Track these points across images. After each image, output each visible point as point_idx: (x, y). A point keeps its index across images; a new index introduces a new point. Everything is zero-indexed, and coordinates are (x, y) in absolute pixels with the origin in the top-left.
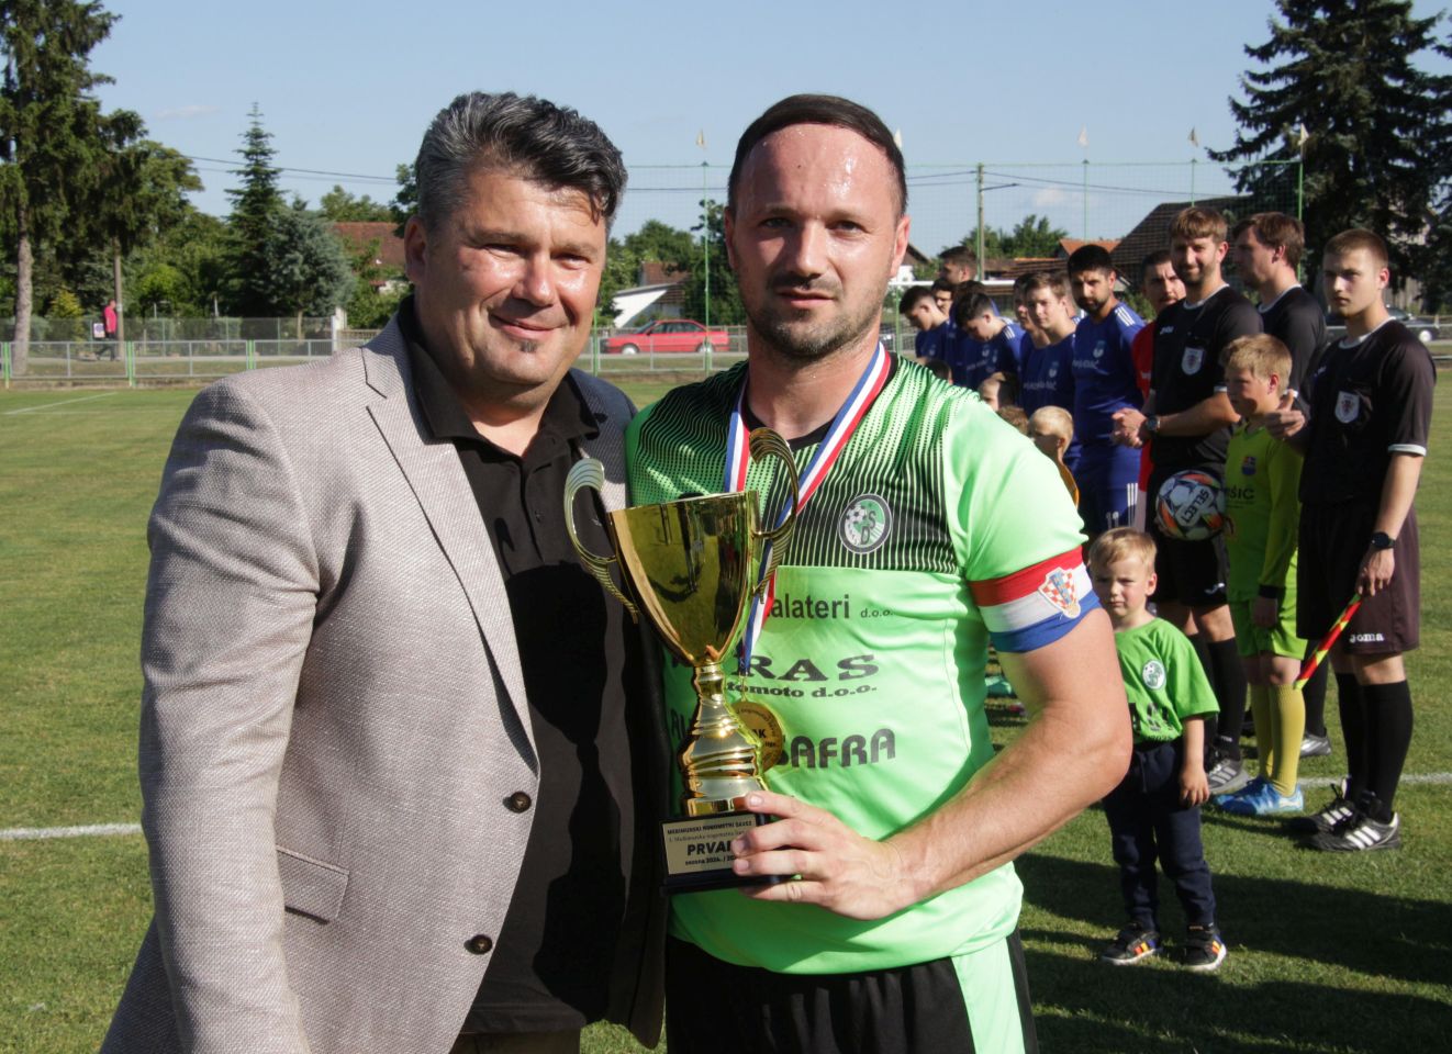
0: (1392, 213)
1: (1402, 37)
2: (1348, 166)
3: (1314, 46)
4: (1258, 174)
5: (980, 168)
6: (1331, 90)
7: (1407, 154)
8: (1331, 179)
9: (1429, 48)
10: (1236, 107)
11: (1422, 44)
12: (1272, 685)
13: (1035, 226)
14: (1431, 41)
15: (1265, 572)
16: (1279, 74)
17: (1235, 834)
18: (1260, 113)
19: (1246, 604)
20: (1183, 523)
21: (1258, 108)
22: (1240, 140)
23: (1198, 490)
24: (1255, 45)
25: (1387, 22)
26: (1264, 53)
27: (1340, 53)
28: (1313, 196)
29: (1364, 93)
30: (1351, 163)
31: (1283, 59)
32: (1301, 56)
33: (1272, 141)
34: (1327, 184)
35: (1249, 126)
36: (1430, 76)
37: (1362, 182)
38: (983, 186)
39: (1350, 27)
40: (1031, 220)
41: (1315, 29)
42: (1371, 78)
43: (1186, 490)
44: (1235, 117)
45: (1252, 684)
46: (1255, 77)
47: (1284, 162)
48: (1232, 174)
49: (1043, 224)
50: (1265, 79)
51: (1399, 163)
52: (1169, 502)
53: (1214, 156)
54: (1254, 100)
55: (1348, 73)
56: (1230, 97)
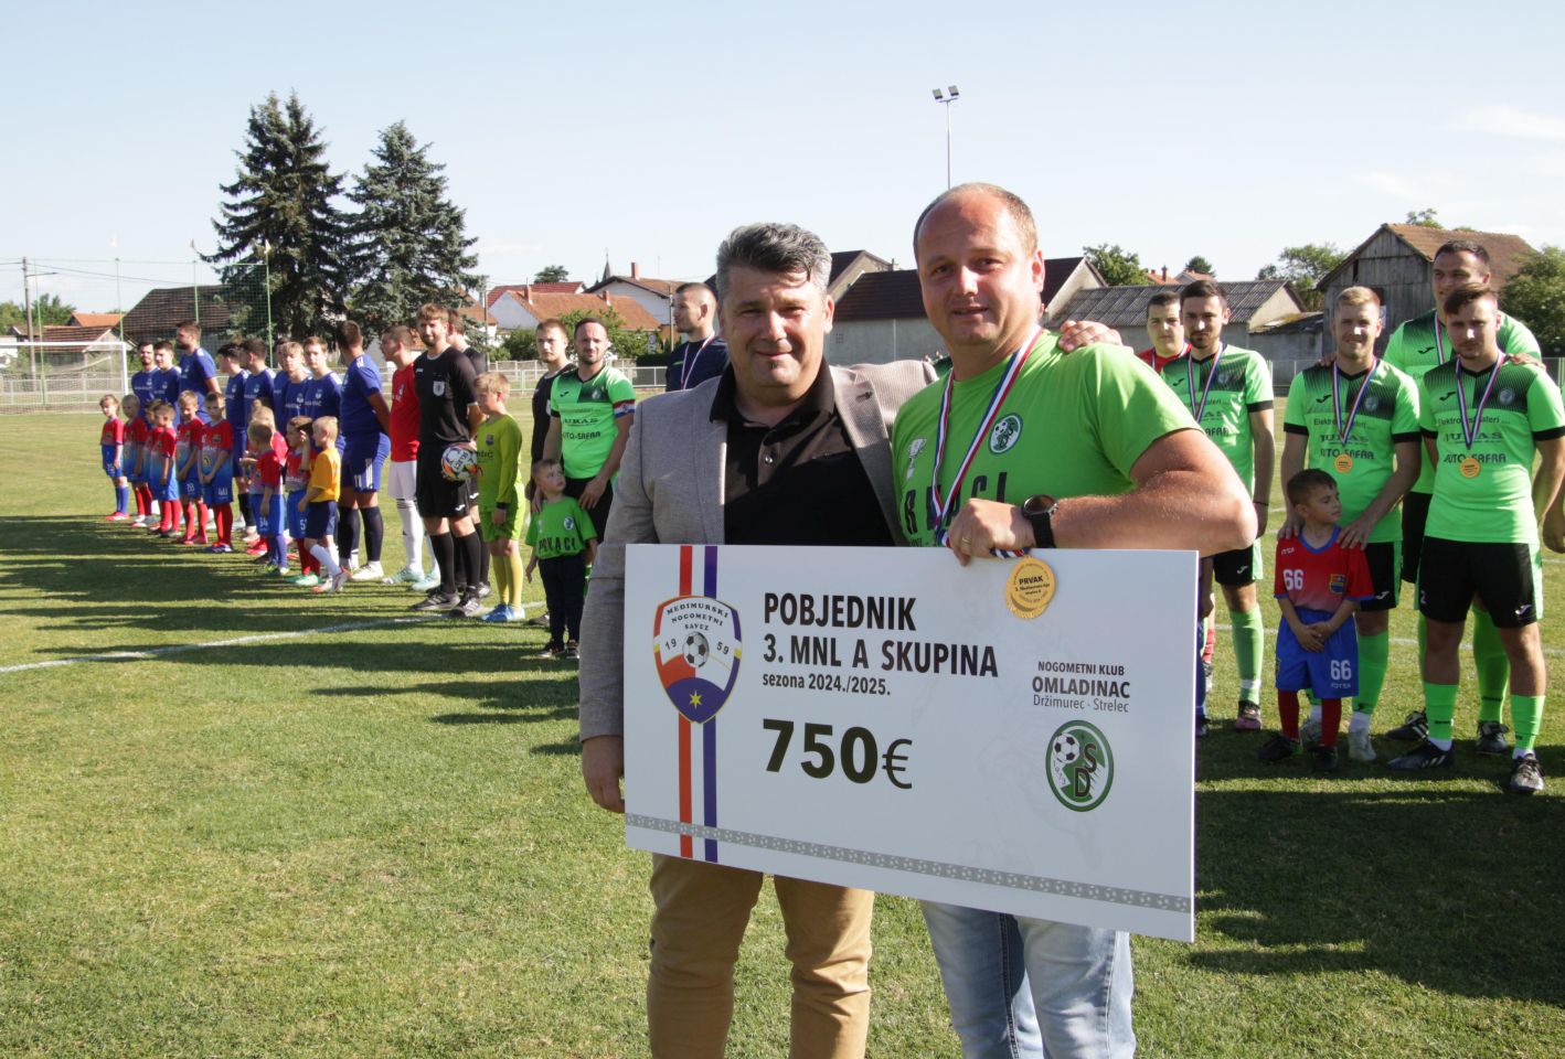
0: (324, 300)
1: (324, 186)
2: (294, 269)
3: (268, 188)
4: (235, 272)
5: (24, 262)
6: (282, 218)
7: (332, 262)
8: (285, 276)
9: (341, 194)
10: (217, 226)
11: (336, 192)
12: (506, 555)
13: (50, 302)
14: (342, 190)
15: (500, 495)
16: (244, 205)
17: (497, 630)
18: (234, 231)
19: (490, 513)
20: (455, 470)
21: (232, 227)
22: (221, 249)
23: (462, 452)
24: (227, 185)
25: (314, 176)
26: (234, 190)
27: (285, 194)
28: (274, 288)
29: (303, 221)
30: (296, 267)
31: (247, 195)
32: (259, 194)
33: (243, 249)
34: (283, 281)
35: (228, 238)
36: (343, 212)
37: (305, 279)
38: (28, 273)
39: (290, 178)
40: (45, 297)
41: (267, 176)
42: (305, 210)
43: (456, 452)
44: (217, 232)
45: (493, 555)
46: (228, 206)
47: (252, 265)
48: (218, 271)
49: (56, 301)
50: (235, 208)
51: (327, 268)
52: (448, 460)
53: (204, 258)
54: (230, 221)
55: (292, 208)
56: (212, 219)
